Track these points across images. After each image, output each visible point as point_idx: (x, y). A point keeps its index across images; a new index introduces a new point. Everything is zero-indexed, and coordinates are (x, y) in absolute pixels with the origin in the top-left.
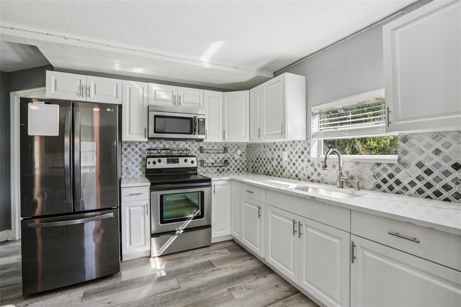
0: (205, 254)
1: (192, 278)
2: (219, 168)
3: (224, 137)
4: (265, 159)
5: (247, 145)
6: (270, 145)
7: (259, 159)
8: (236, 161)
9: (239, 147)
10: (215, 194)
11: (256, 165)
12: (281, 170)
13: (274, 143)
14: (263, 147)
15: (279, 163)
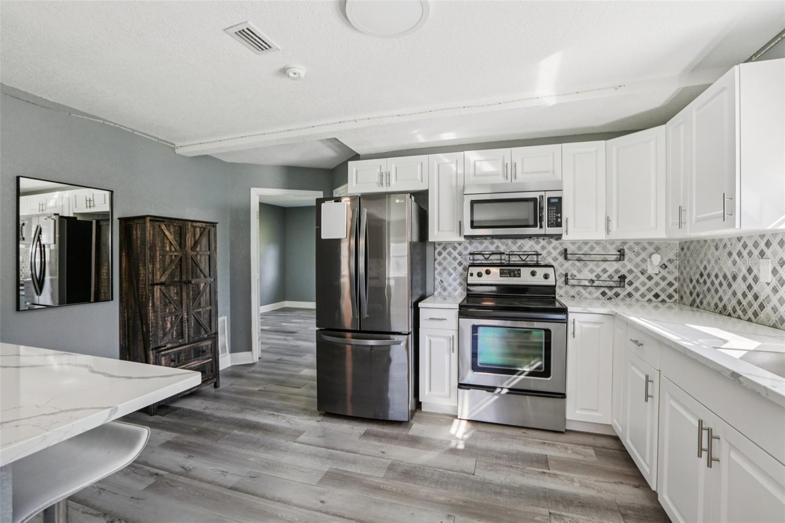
0: (545, 443)
1: (500, 468)
2: (607, 291)
3: (608, 231)
4: (717, 276)
5: (680, 243)
6: (730, 244)
7: (705, 277)
8: (650, 278)
9: (657, 249)
10: (574, 337)
11: (698, 289)
12: (756, 306)
13: (739, 239)
14: (713, 249)
15: (750, 287)
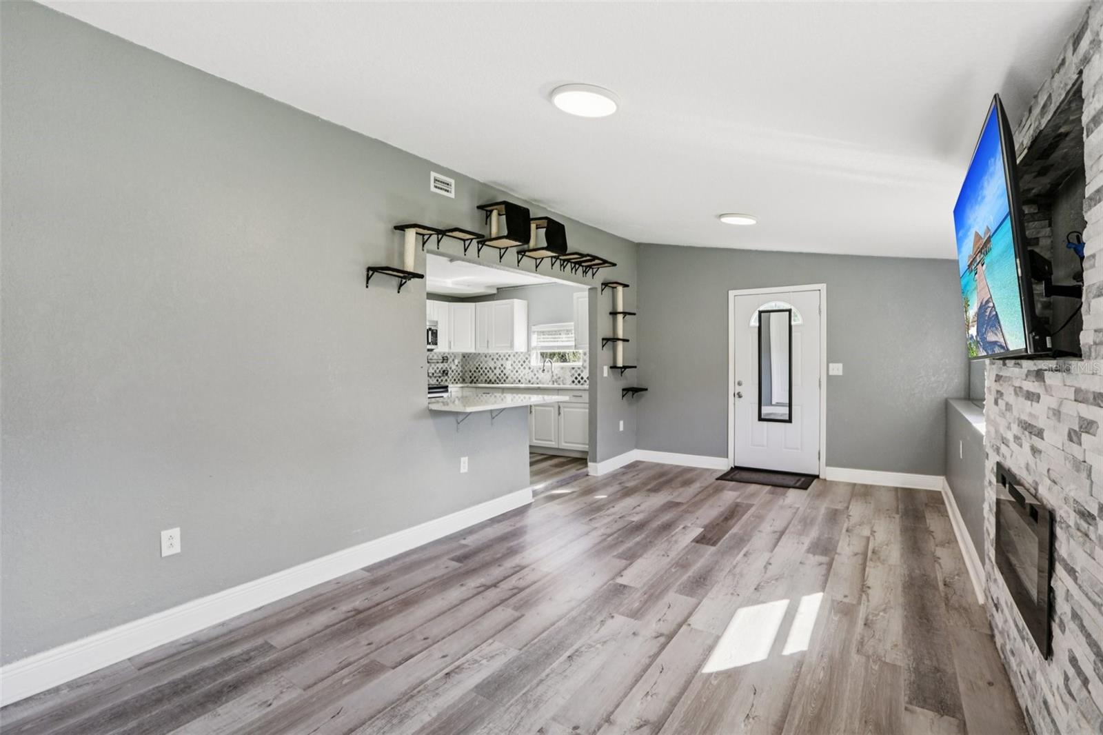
3: (450, 347)
4: (486, 368)
5: (463, 354)
6: (492, 355)
7: (479, 369)
8: (453, 371)
9: (455, 357)
11: (475, 374)
12: (505, 378)
13: (497, 354)
14: (484, 357)
15: (502, 371)
